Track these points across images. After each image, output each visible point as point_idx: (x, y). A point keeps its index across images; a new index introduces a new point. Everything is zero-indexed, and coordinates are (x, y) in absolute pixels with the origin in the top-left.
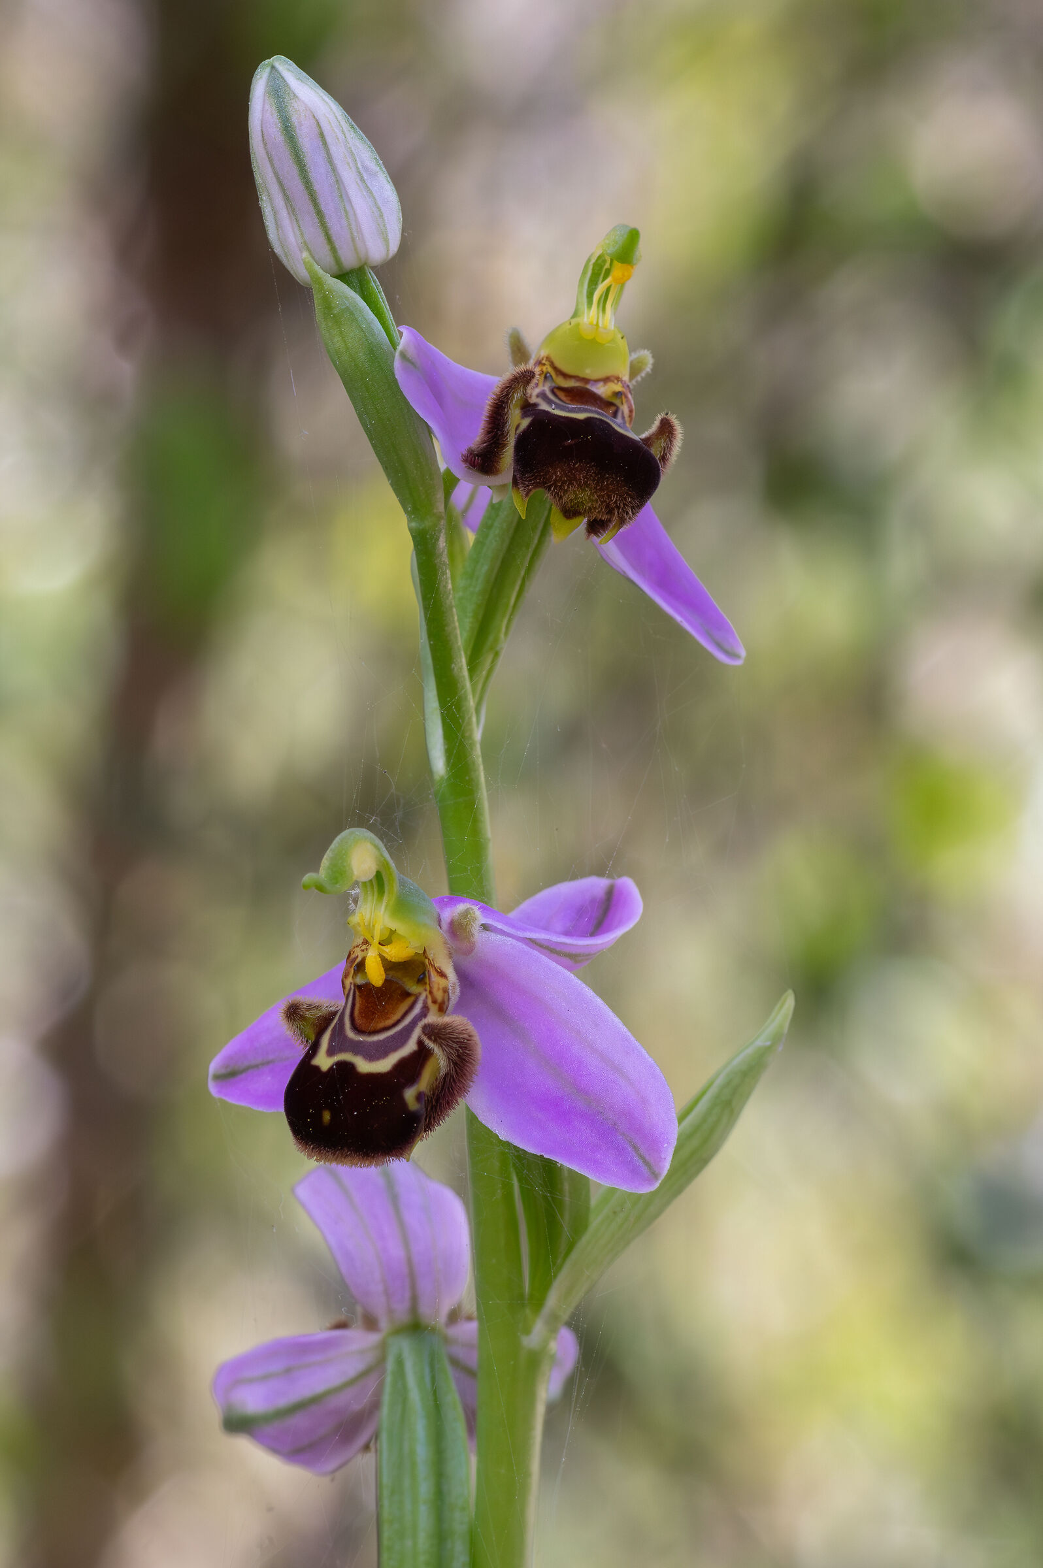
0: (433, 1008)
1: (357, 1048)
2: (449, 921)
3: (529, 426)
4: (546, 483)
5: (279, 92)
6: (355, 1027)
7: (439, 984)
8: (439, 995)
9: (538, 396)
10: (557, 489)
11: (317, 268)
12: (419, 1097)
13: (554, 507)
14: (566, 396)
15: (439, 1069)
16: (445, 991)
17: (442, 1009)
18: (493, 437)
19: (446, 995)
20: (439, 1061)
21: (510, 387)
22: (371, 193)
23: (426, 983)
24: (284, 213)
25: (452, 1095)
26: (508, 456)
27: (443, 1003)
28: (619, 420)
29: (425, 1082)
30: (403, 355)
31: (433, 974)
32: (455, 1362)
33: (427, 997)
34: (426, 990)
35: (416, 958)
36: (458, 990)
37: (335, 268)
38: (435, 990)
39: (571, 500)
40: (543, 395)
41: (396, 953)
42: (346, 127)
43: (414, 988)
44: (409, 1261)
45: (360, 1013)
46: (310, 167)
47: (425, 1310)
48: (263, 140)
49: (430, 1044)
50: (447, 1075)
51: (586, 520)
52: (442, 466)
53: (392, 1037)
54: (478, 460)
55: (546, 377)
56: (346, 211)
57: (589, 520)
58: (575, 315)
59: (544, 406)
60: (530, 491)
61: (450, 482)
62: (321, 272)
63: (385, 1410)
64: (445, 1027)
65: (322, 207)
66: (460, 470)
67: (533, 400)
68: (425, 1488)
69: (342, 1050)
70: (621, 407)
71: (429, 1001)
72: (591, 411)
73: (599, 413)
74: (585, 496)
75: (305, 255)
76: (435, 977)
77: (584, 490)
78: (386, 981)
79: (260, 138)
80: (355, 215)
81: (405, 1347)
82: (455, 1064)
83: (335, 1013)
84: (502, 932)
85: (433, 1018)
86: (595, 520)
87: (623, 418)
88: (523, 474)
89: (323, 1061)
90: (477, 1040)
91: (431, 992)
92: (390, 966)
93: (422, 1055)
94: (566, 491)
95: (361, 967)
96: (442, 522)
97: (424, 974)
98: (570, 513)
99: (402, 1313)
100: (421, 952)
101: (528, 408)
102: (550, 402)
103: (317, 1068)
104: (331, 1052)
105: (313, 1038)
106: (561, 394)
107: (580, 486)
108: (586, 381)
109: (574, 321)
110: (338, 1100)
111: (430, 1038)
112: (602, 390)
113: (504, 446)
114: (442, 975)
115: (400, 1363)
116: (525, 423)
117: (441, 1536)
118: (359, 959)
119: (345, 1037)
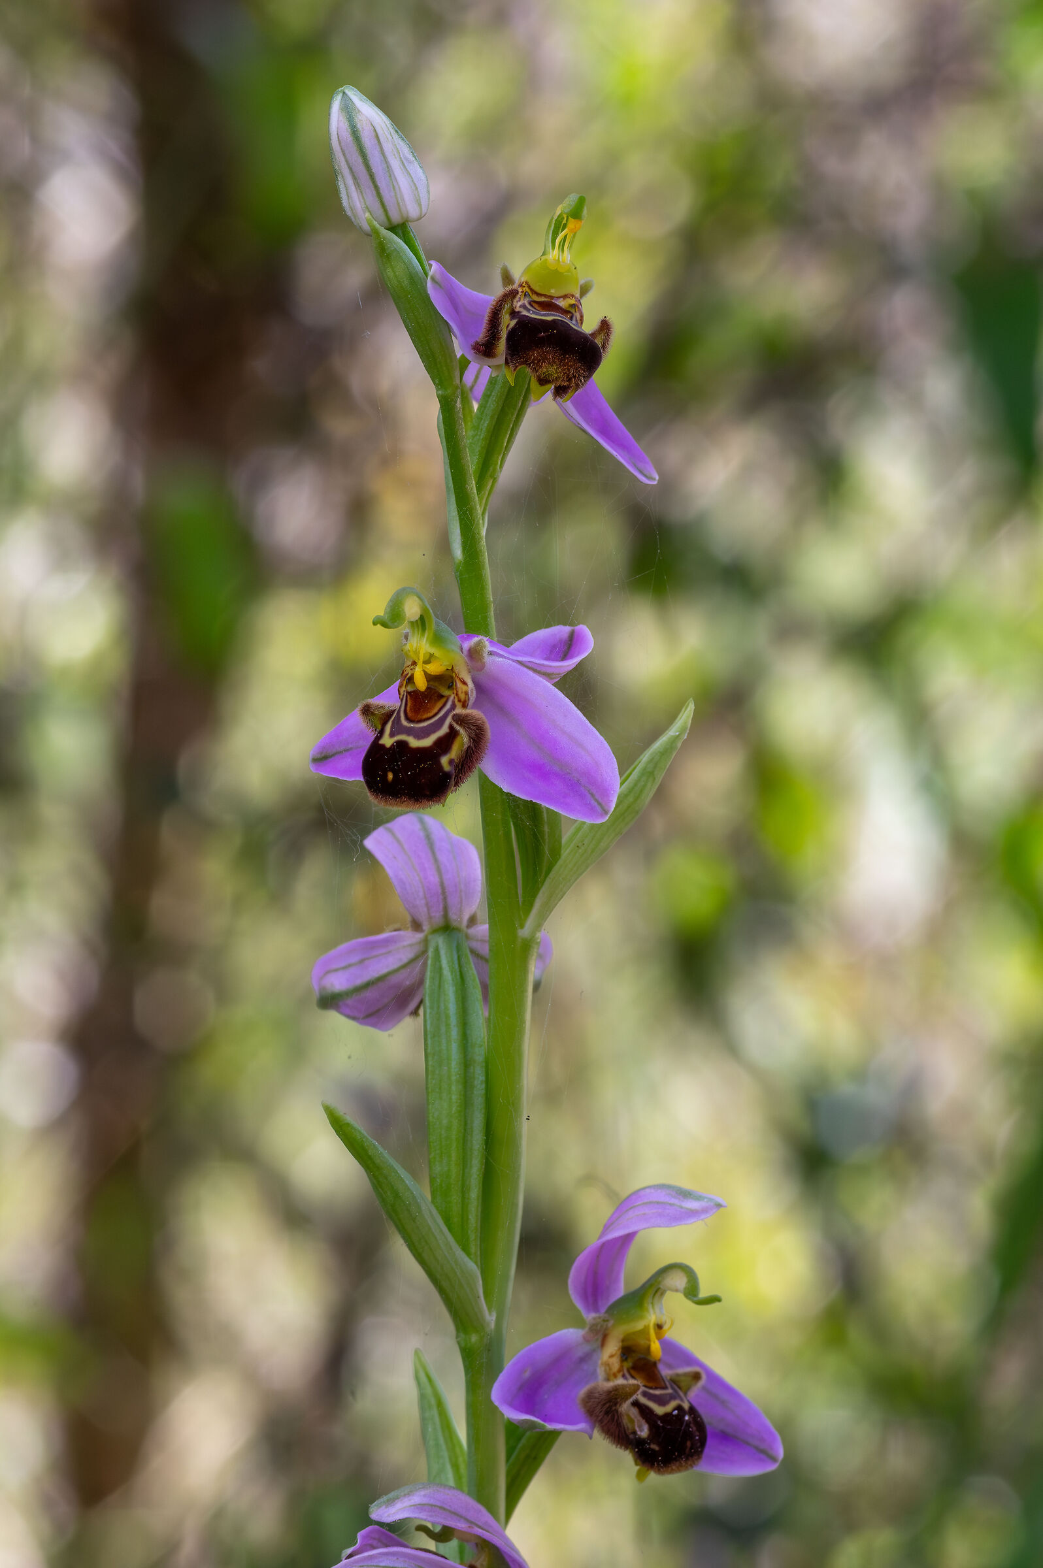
0: (459, 705)
1: (409, 731)
2: (468, 649)
3: (516, 325)
4: (527, 361)
5: (348, 110)
6: (408, 719)
7: (462, 689)
8: (462, 696)
9: (520, 307)
10: (535, 365)
11: (375, 223)
12: (451, 762)
13: (533, 377)
14: (539, 307)
15: (463, 744)
16: (466, 693)
17: (464, 706)
18: (492, 333)
19: (467, 696)
20: (464, 738)
21: (502, 300)
22: (410, 174)
23: (453, 689)
24: (353, 188)
25: (472, 761)
26: (502, 345)
27: (465, 701)
28: (574, 322)
29: (455, 752)
30: (433, 279)
31: (458, 682)
32: (473, 952)
33: (454, 698)
34: (453, 693)
35: (447, 673)
36: (474, 693)
37: (387, 224)
38: (460, 693)
39: (544, 373)
40: (524, 306)
41: (434, 668)
42: (393, 131)
43: (446, 692)
44: (442, 884)
45: (411, 709)
46: (369, 156)
47: (453, 916)
48: (339, 140)
49: (458, 728)
50: (469, 747)
51: (553, 387)
52: (459, 353)
53: (432, 724)
54: (483, 348)
55: (525, 295)
56: (393, 185)
57: (555, 387)
58: (544, 254)
59: (525, 313)
60: (517, 367)
61: (464, 364)
62: (378, 226)
63: (428, 983)
64: (467, 716)
65: (378, 183)
66: (470, 355)
67: (517, 309)
68: (455, 1033)
69: (399, 733)
70: (575, 314)
71: (456, 700)
72: (556, 316)
73: (561, 317)
74: (553, 370)
75: (367, 215)
76: (459, 685)
77: (552, 366)
78: (428, 688)
79: (337, 139)
80: (399, 188)
81: (440, 941)
82: (474, 740)
83: (394, 711)
84: (505, 657)
85: (459, 710)
86: (559, 386)
87: (576, 320)
88: (512, 355)
89: (387, 741)
90: (488, 727)
91: (457, 694)
92: (430, 678)
93: (452, 734)
94: (541, 366)
95: (411, 680)
96: (459, 390)
97: (453, 683)
98: (543, 381)
99: (438, 919)
100: (450, 668)
101: (513, 314)
102: (529, 310)
103: (383, 746)
104: (392, 735)
105: (380, 727)
106: (536, 306)
107: (550, 363)
108: (552, 297)
109: (543, 258)
110: (398, 765)
111: (457, 723)
112: (563, 303)
113: (499, 339)
114: (464, 683)
115: (437, 950)
116: (513, 323)
117: (466, 1063)
118: (409, 675)
119: (402, 725)
